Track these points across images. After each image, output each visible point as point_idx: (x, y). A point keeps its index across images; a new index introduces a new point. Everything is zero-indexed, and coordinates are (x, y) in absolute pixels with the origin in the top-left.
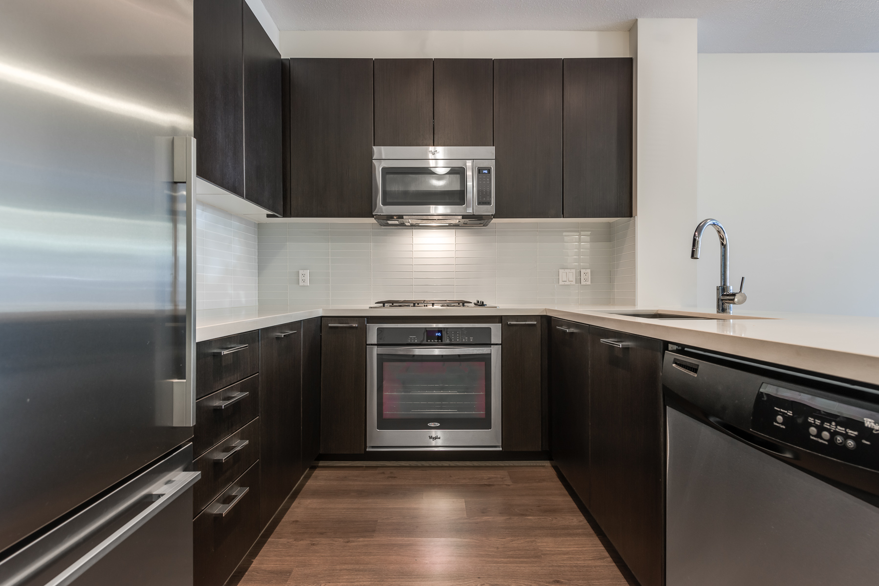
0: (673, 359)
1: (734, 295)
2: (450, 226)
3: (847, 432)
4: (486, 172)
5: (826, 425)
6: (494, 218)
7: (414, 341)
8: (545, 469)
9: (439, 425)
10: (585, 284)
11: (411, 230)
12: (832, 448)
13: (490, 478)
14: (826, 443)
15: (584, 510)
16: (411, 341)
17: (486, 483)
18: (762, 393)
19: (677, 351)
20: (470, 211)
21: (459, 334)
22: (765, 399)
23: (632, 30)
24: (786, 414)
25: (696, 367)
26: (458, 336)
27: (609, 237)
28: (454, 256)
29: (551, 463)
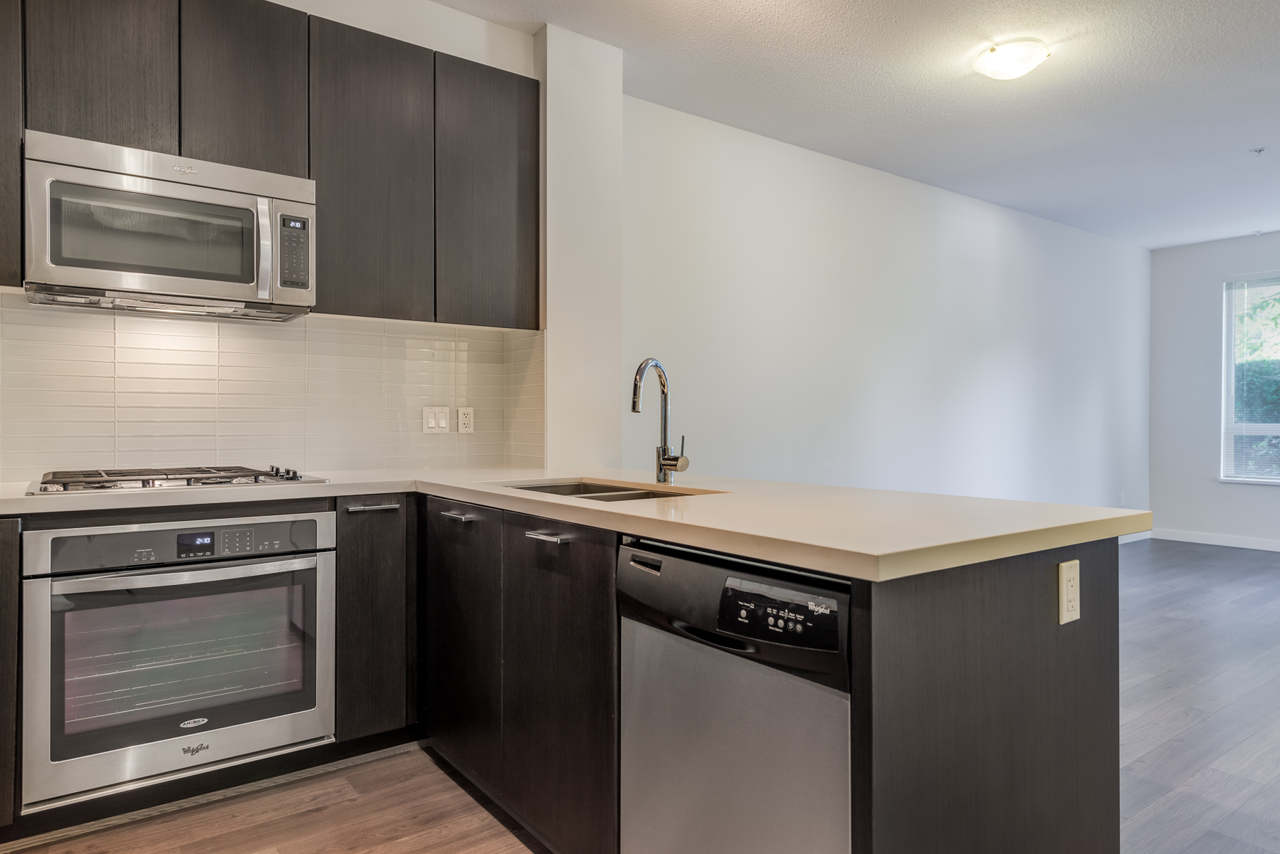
0: (630, 555)
1: (676, 459)
2: (212, 317)
3: (796, 618)
4: (298, 225)
5: (781, 614)
6: (311, 311)
7: (149, 559)
8: (412, 756)
9: (206, 720)
10: (465, 432)
11: (112, 317)
12: (788, 636)
13: (315, 798)
14: (781, 631)
15: (485, 801)
16: (140, 560)
17: (310, 808)
18: (727, 588)
19: (633, 545)
20: (264, 295)
21: (249, 536)
22: (730, 593)
23: (538, 37)
24: (749, 607)
25: (659, 564)
26: (248, 541)
27: (502, 356)
28: (216, 377)
29: (420, 745)
